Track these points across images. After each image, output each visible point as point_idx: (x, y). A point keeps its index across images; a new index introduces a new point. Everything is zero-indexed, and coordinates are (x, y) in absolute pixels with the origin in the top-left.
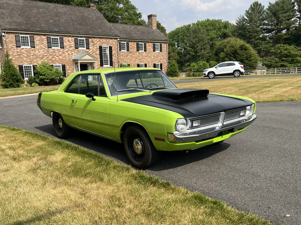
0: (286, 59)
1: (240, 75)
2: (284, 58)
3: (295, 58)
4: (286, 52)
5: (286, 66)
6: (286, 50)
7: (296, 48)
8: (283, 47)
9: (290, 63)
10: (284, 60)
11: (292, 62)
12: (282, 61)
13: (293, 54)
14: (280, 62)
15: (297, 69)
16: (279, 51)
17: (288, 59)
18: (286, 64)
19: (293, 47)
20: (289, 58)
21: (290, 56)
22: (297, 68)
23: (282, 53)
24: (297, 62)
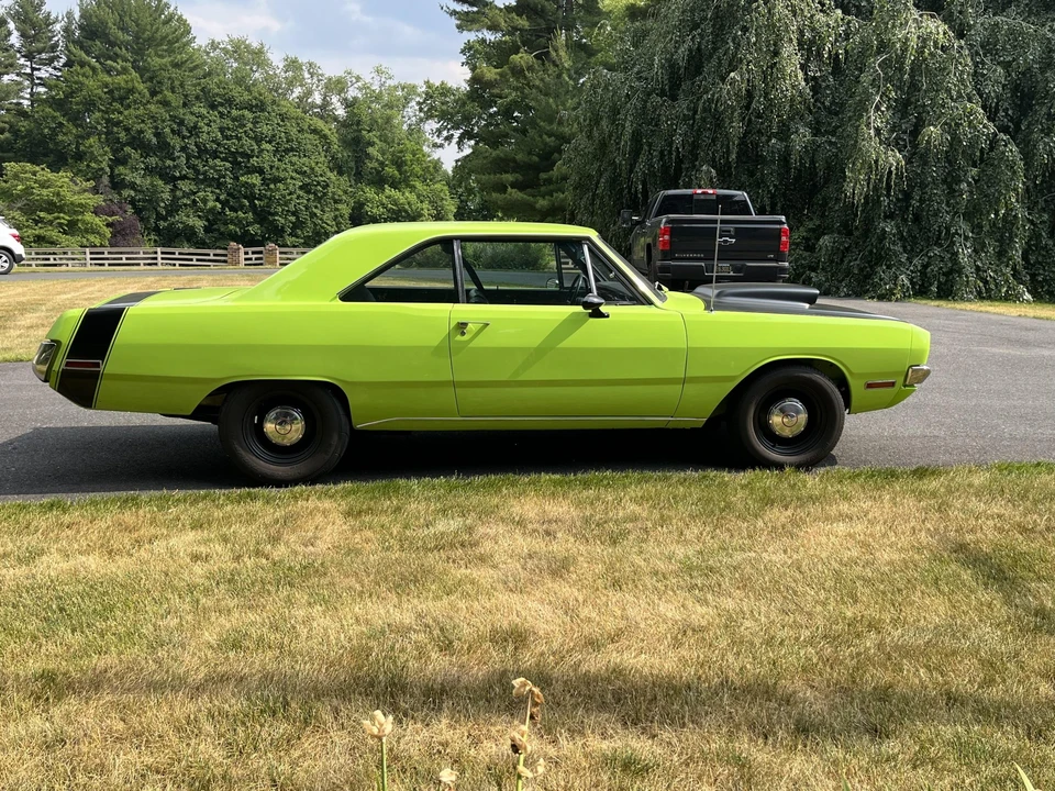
0: (50, 217)
1: (11, 267)
2: (42, 214)
3: (80, 217)
4: (45, 192)
5: (53, 243)
6: (43, 185)
7: (77, 184)
8: (34, 174)
9: (65, 233)
10: (41, 220)
11: (71, 228)
12: (36, 222)
13: (72, 203)
14: (27, 227)
15: (91, 253)
16: (20, 187)
17: (59, 218)
18: (53, 234)
19: (67, 177)
20: (62, 215)
21: (61, 209)
22: (88, 250)
23: (33, 194)
24: (87, 231)
